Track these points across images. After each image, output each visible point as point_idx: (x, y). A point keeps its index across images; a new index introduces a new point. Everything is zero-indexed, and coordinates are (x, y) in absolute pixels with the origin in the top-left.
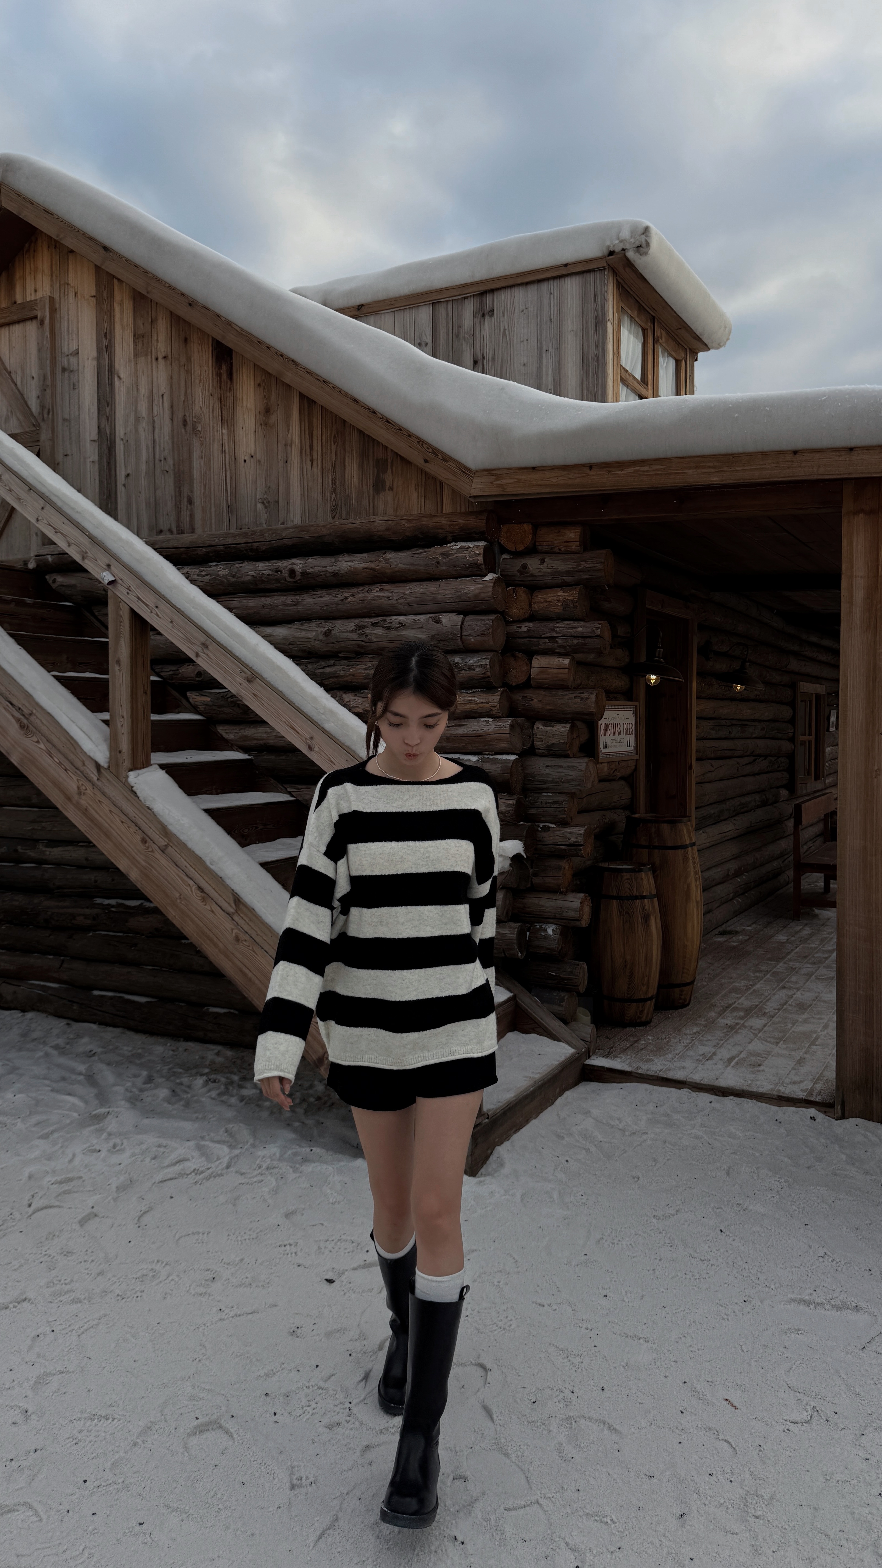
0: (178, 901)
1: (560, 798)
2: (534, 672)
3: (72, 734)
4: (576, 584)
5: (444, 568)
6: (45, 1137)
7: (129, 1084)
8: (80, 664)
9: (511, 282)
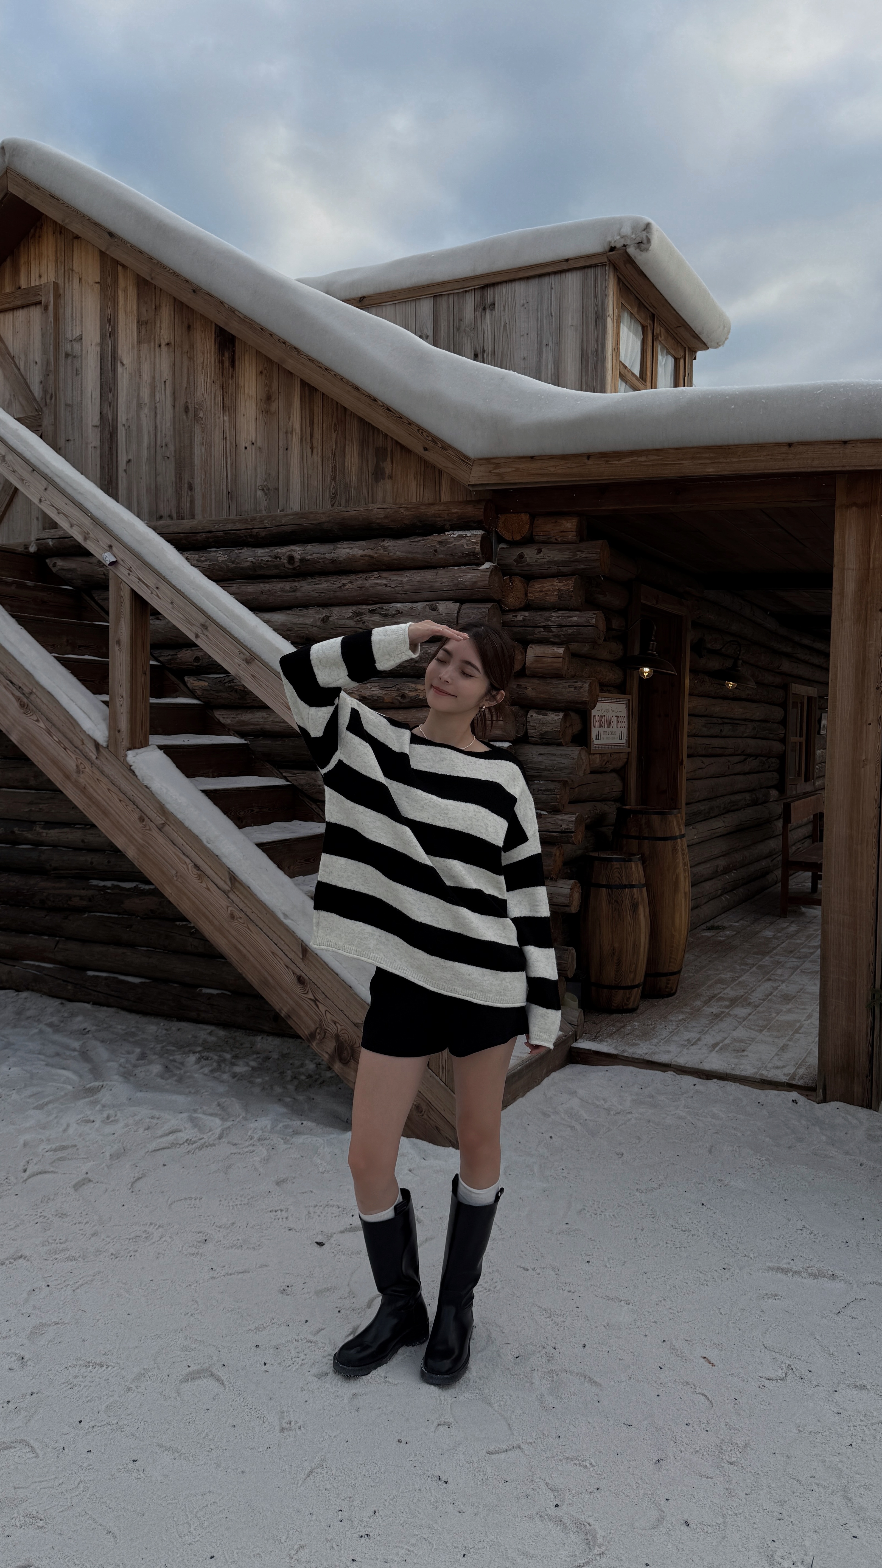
0: (175, 879)
1: (552, 786)
2: (529, 660)
3: (71, 713)
4: (572, 574)
5: (442, 556)
6: (40, 1107)
7: (122, 1060)
8: (80, 647)
9: (512, 277)
